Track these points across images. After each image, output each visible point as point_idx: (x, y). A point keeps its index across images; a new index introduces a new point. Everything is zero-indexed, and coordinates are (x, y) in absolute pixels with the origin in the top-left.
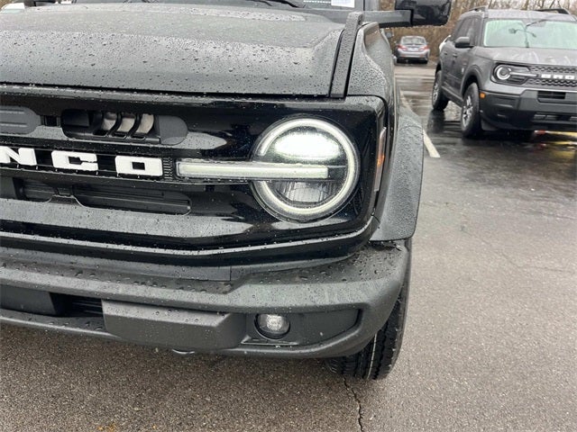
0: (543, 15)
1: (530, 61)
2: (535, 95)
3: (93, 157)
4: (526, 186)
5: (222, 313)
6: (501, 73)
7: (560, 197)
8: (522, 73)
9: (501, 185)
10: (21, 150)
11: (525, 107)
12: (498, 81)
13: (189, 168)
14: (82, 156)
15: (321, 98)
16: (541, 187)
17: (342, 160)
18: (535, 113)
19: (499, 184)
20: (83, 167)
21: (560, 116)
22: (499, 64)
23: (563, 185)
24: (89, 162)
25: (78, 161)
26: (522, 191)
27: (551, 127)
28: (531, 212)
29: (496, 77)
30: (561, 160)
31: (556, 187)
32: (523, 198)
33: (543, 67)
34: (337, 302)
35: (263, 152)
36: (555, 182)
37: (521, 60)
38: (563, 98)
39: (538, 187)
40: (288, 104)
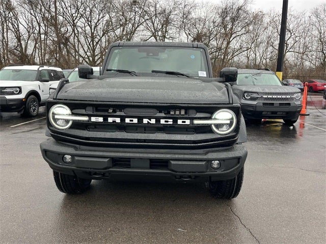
0: (259, 71)
1: (258, 91)
2: (262, 105)
3: (172, 120)
4: (265, 141)
5: (205, 161)
6: (247, 96)
7: (279, 144)
8: (255, 95)
9: (255, 141)
10: (152, 120)
11: (258, 109)
12: (246, 99)
13: (196, 122)
14: (169, 120)
15: (227, 104)
16: (271, 141)
17: (232, 119)
18: (263, 112)
19: (255, 140)
20: (169, 123)
21: (273, 113)
22: (245, 92)
23: (279, 140)
24: (170, 122)
25: (167, 122)
26: (264, 142)
27: (270, 117)
28: (269, 149)
29: (245, 98)
30: (276, 131)
31: (277, 140)
32: (265, 145)
33: (264, 93)
34: (234, 156)
35: (213, 118)
36: (276, 139)
37: (254, 90)
38: (273, 105)
39: (270, 141)
40: (219, 106)
